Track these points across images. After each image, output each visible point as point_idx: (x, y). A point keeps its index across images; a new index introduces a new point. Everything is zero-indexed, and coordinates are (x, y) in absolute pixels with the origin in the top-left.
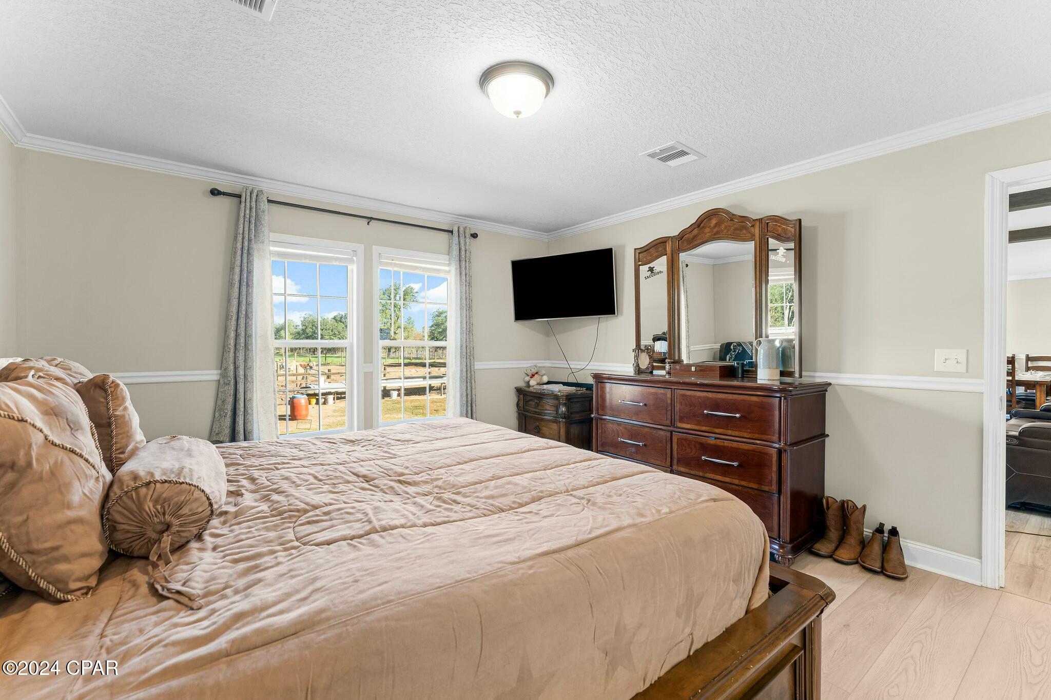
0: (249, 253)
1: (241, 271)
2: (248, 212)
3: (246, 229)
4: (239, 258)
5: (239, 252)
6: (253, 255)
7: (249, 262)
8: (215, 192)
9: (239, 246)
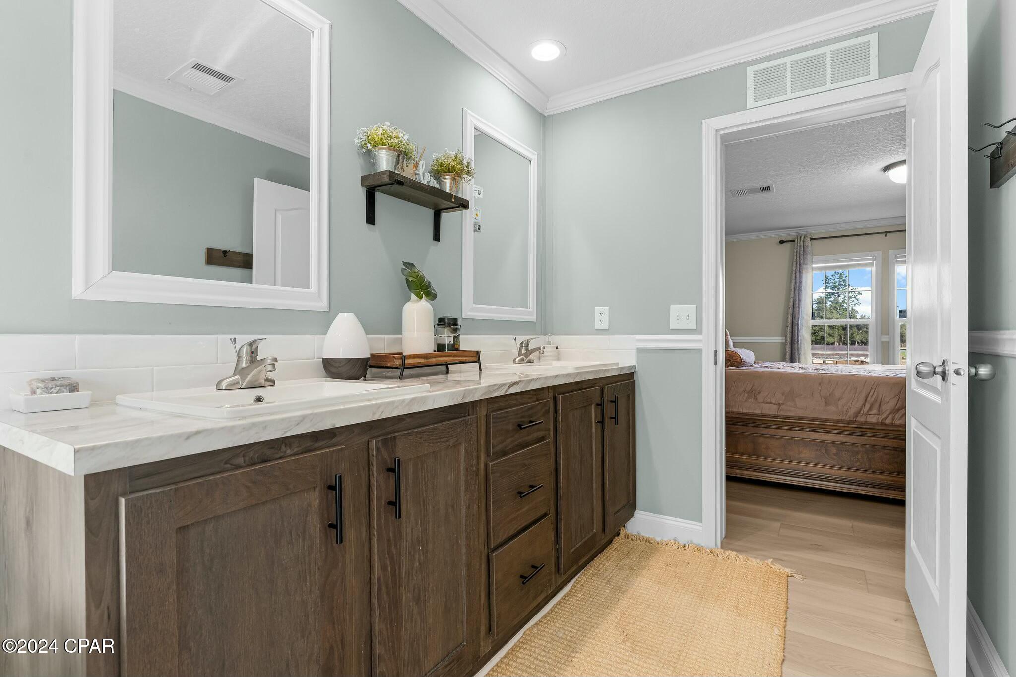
0: (800, 272)
1: (796, 282)
2: (798, 249)
3: (798, 258)
4: (794, 275)
5: (794, 272)
6: (802, 273)
7: (800, 277)
8: (782, 242)
9: (794, 269)
